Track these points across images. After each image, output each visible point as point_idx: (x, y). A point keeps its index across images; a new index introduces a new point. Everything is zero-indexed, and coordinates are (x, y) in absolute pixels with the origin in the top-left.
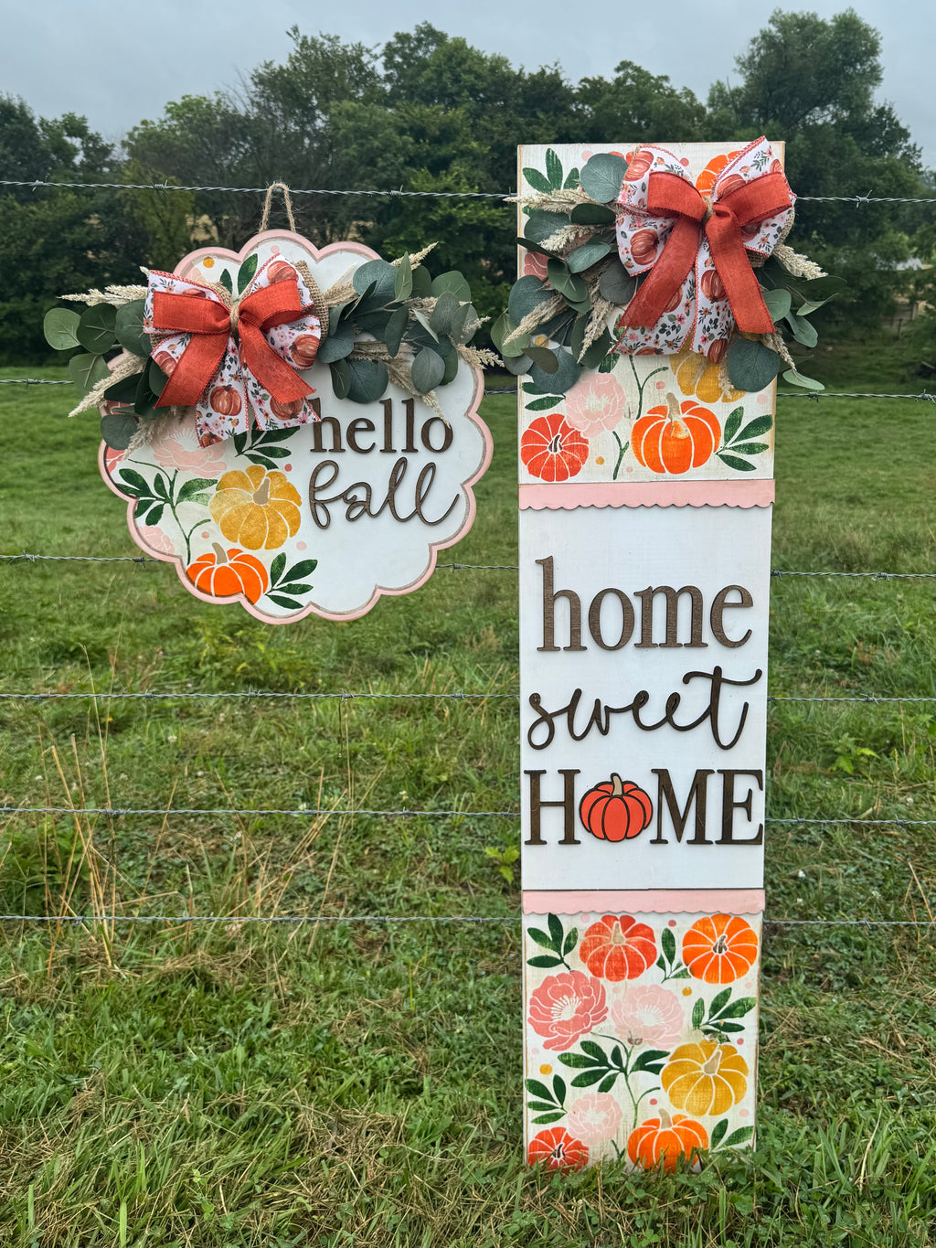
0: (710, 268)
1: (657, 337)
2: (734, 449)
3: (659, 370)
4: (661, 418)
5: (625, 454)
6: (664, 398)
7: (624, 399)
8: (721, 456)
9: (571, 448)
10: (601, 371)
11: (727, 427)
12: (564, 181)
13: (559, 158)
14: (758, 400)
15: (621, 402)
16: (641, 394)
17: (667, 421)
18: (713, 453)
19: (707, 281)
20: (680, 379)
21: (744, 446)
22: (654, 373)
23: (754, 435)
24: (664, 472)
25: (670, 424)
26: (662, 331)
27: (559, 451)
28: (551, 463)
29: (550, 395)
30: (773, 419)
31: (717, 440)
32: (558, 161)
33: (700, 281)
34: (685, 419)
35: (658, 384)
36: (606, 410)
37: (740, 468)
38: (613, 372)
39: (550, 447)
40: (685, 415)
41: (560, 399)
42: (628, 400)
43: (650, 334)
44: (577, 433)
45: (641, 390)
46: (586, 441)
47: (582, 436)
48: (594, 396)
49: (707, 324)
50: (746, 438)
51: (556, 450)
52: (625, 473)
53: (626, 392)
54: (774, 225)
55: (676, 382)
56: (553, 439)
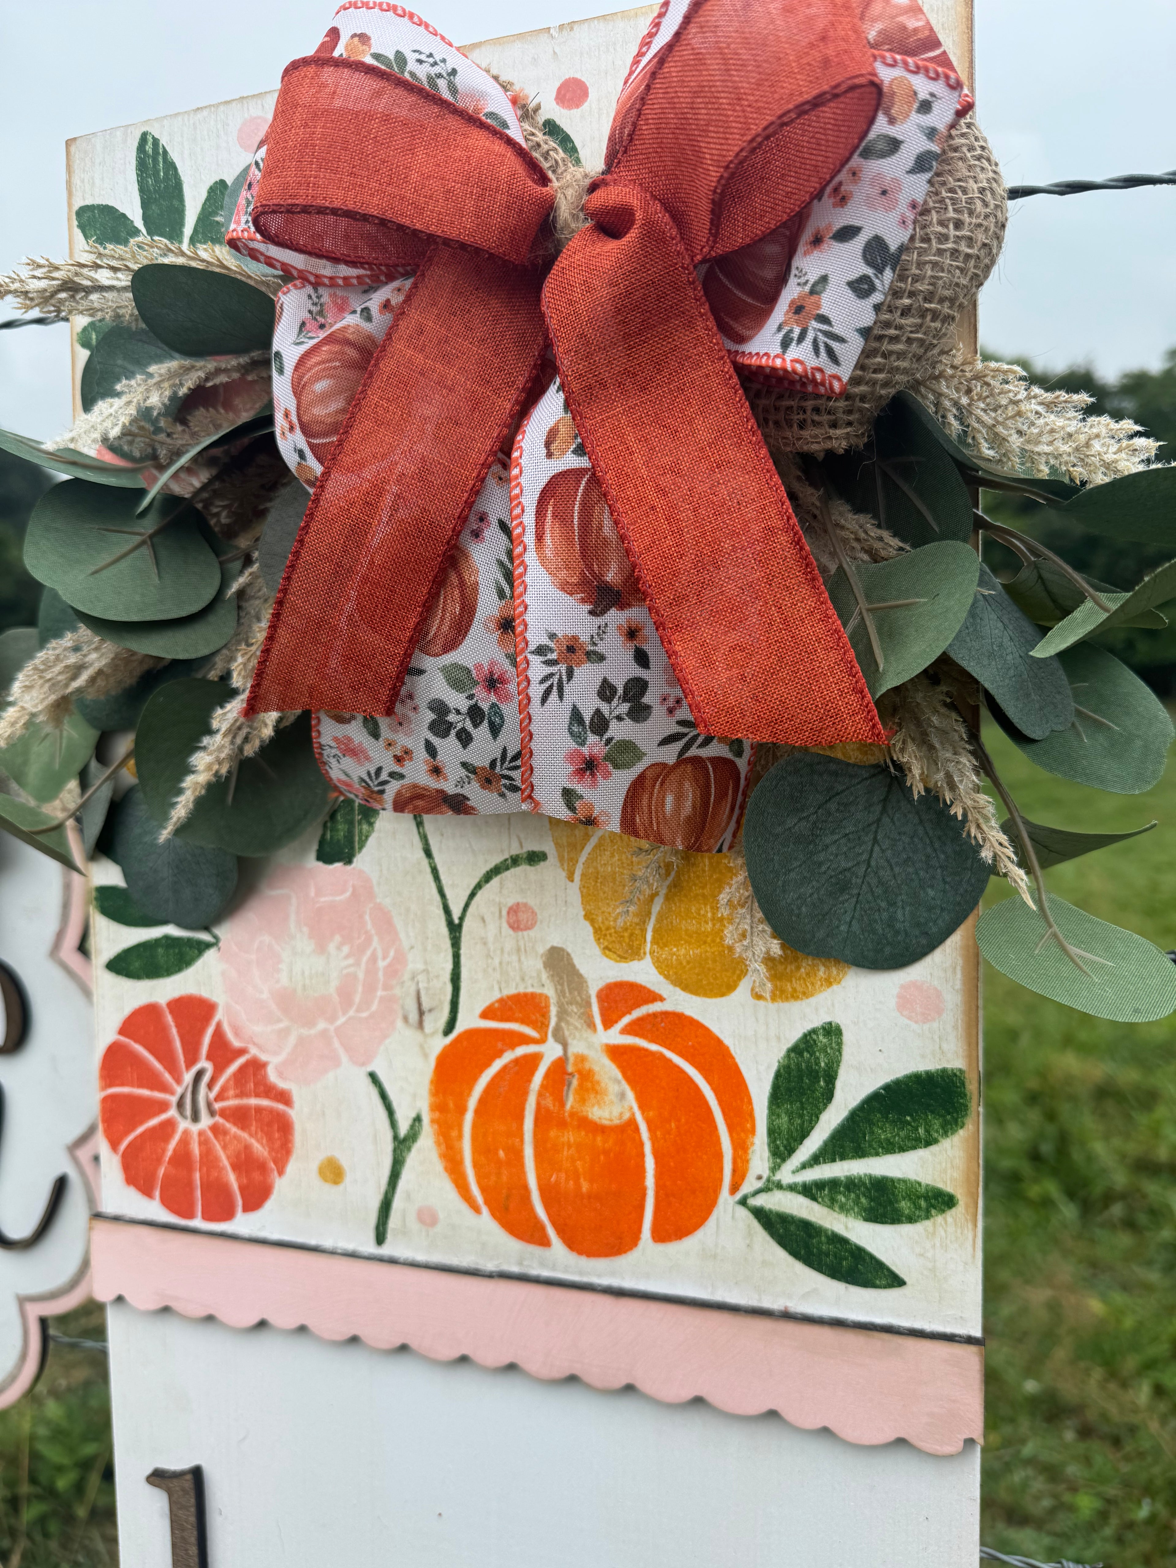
0: (571, 461)
1: (431, 750)
2: (809, 1191)
3: (515, 861)
4: (525, 1040)
5: (413, 1160)
6: (534, 965)
7: (400, 959)
8: (760, 1214)
9: (240, 1116)
10: (326, 856)
11: (777, 1097)
12: (188, 230)
13: (175, 156)
14: (904, 1003)
15: (393, 972)
16: (456, 943)
17: (551, 1051)
18: (726, 1200)
19: (562, 518)
20: (589, 897)
21: (852, 1185)
22: (496, 871)
23: (890, 1148)
24: (545, 1242)
25: (559, 1065)
26: (440, 727)
27: (206, 1121)
28: (182, 1158)
29: (172, 930)
30: (972, 1087)
31: (741, 1148)
32: (171, 166)
33: (529, 519)
34: (616, 1053)
35: (514, 910)
36: (345, 994)
37: (835, 1272)
38: (362, 860)
39: (180, 1105)
40: (615, 1036)
41: (202, 947)
42: (414, 963)
43: (403, 740)
44: (256, 1067)
45: (455, 929)
46: (284, 1097)
47: (273, 1076)
48: (304, 943)
49: (589, 705)
50: (860, 1153)
51: (196, 1118)
52: (413, 1224)
53: (407, 935)
54: (847, 233)
55: (577, 909)
56: (188, 1077)
